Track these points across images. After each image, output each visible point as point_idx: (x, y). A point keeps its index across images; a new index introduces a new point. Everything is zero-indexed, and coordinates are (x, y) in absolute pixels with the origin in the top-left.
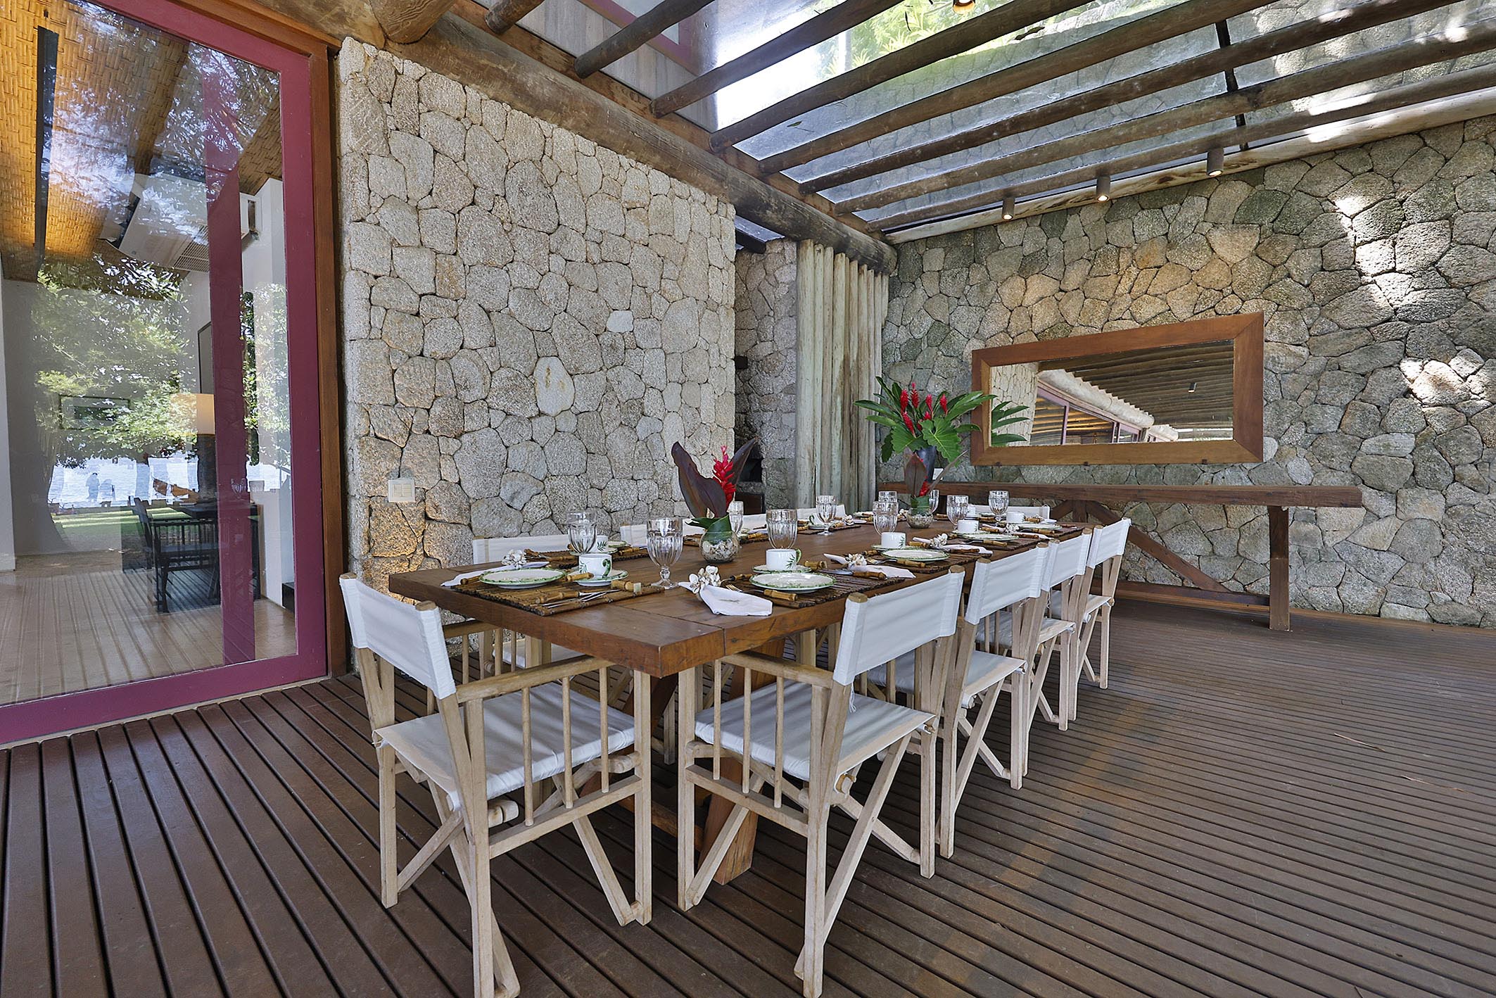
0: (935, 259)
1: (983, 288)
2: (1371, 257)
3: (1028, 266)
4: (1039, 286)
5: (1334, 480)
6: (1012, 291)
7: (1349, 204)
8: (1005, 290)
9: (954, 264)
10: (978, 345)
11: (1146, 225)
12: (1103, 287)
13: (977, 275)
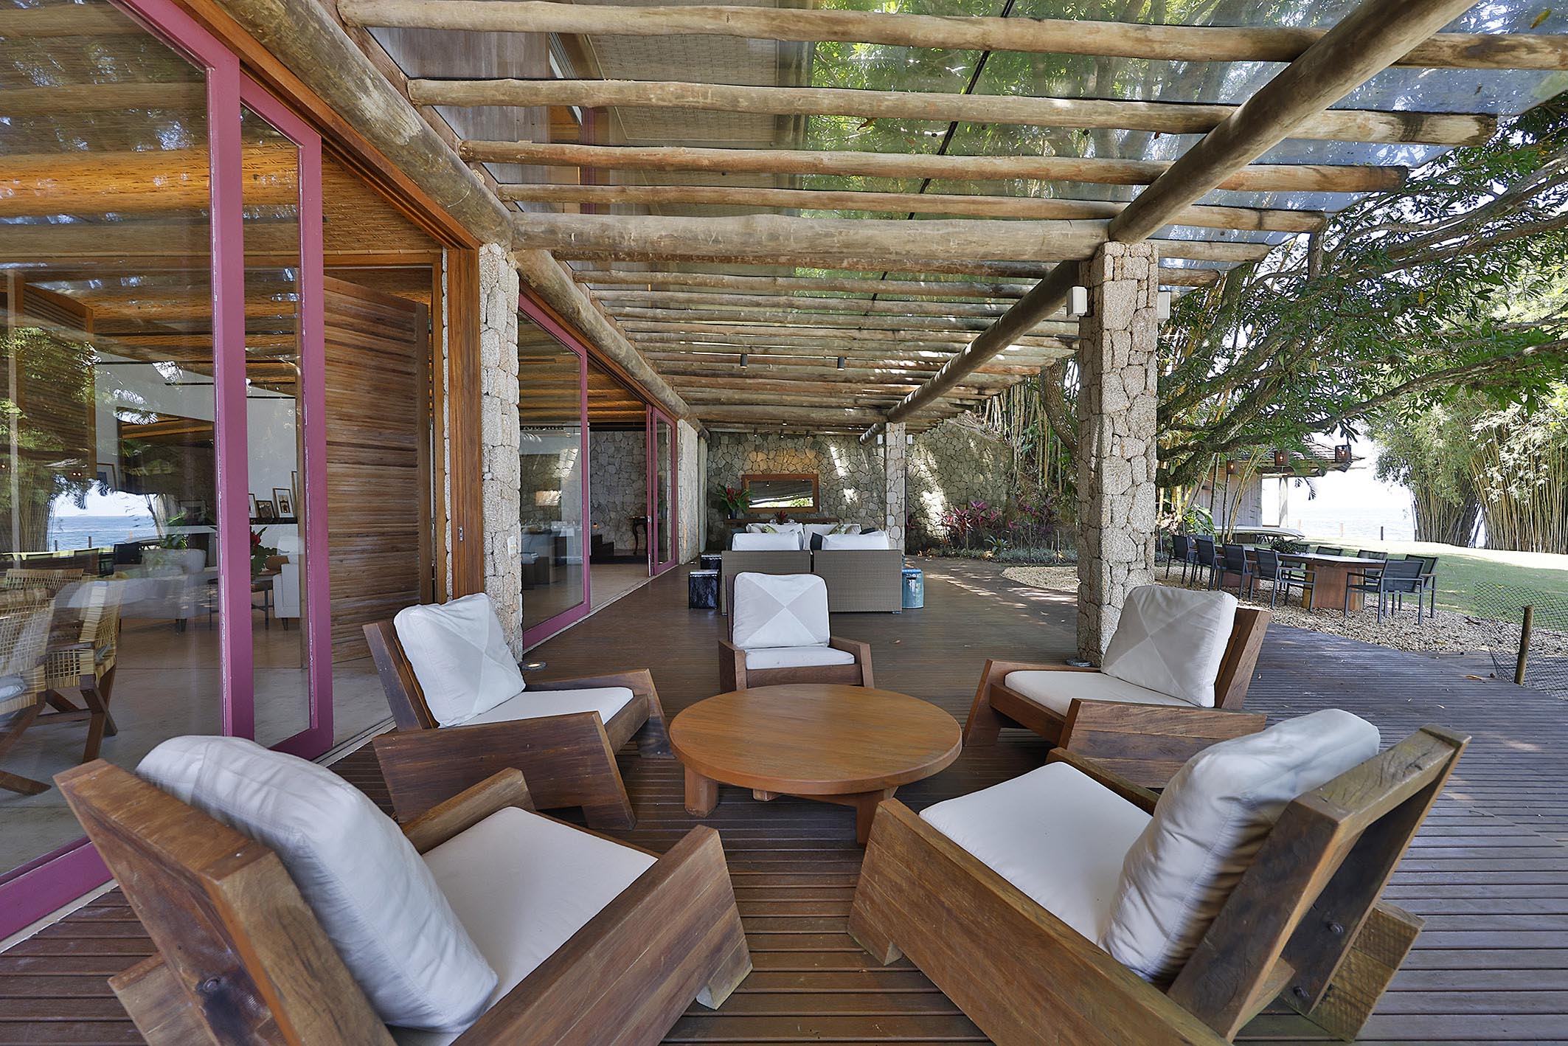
0: (725, 440)
1: (743, 453)
2: (837, 463)
3: (757, 449)
4: (761, 456)
5: (833, 516)
6: (753, 455)
7: (833, 449)
8: (750, 455)
9: (732, 443)
10: (743, 473)
11: (790, 443)
12: (780, 459)
13: (741, 449)
